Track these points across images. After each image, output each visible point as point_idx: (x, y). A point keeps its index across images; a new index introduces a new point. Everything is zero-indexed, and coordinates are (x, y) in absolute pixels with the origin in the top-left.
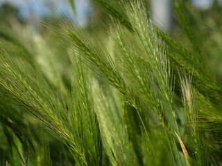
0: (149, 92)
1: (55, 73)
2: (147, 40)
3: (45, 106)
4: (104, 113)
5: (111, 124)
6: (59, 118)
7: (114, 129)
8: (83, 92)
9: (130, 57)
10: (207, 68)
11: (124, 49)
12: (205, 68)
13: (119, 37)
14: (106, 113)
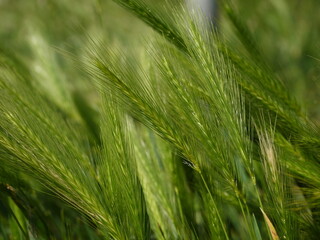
0: (215, 147)
1: (63, 93)
2: (209, 66)
3: (70, 176)
4: (144, 168)
5: (156, 184)
6: (90, 194)
7: (160, 192)
8: (121, 151)
9: (185, 95)
10: (293, 98)
11: (175, 82)
12: (289, 98)
13: (166, 64)
14: (147, 168)
